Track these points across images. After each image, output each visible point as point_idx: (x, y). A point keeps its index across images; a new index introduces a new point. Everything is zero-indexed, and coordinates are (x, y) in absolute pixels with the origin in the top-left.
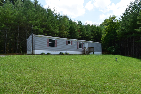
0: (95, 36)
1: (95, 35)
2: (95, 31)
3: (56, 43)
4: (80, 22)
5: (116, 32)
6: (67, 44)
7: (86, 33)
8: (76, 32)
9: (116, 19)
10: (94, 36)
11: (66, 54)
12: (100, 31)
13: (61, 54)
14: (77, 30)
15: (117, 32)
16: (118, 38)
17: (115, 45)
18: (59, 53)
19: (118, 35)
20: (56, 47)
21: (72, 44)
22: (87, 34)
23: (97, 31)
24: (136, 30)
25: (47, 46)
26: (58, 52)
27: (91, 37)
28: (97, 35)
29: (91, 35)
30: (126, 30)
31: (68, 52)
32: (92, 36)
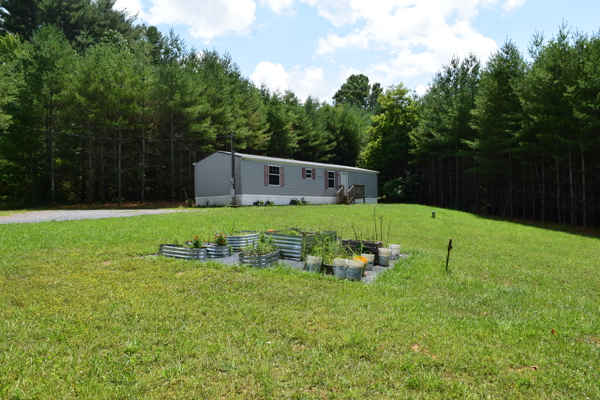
0: (339, 144)
1: (337, 139)
2: (338, 125)
3: (283, 176)
4: (292, 95)
5: (408, 137)
6: (303, 177)
7: (313, 133)
8: (286, 131)
9: (406, 96)
10: (335, 143)
11: (304, 203)
12: (352, 128)
13: (293, 203)
14: (288, 126)
15: (412, 137)
16: (413, 156)
17: (404, 176)
18: (288, 201)
19: (414, 147)
20: (283, 186)
21: (314, 178)
22: (316, 137)
23: (342, 127)
24: (467, 142)
25: (266, 185)
26: (287, 199)
27: (327, 148)
28: (344, 141)
29: (326, 141)
30: (443, 138)
31: (307, 198)
32: (329, 143)
